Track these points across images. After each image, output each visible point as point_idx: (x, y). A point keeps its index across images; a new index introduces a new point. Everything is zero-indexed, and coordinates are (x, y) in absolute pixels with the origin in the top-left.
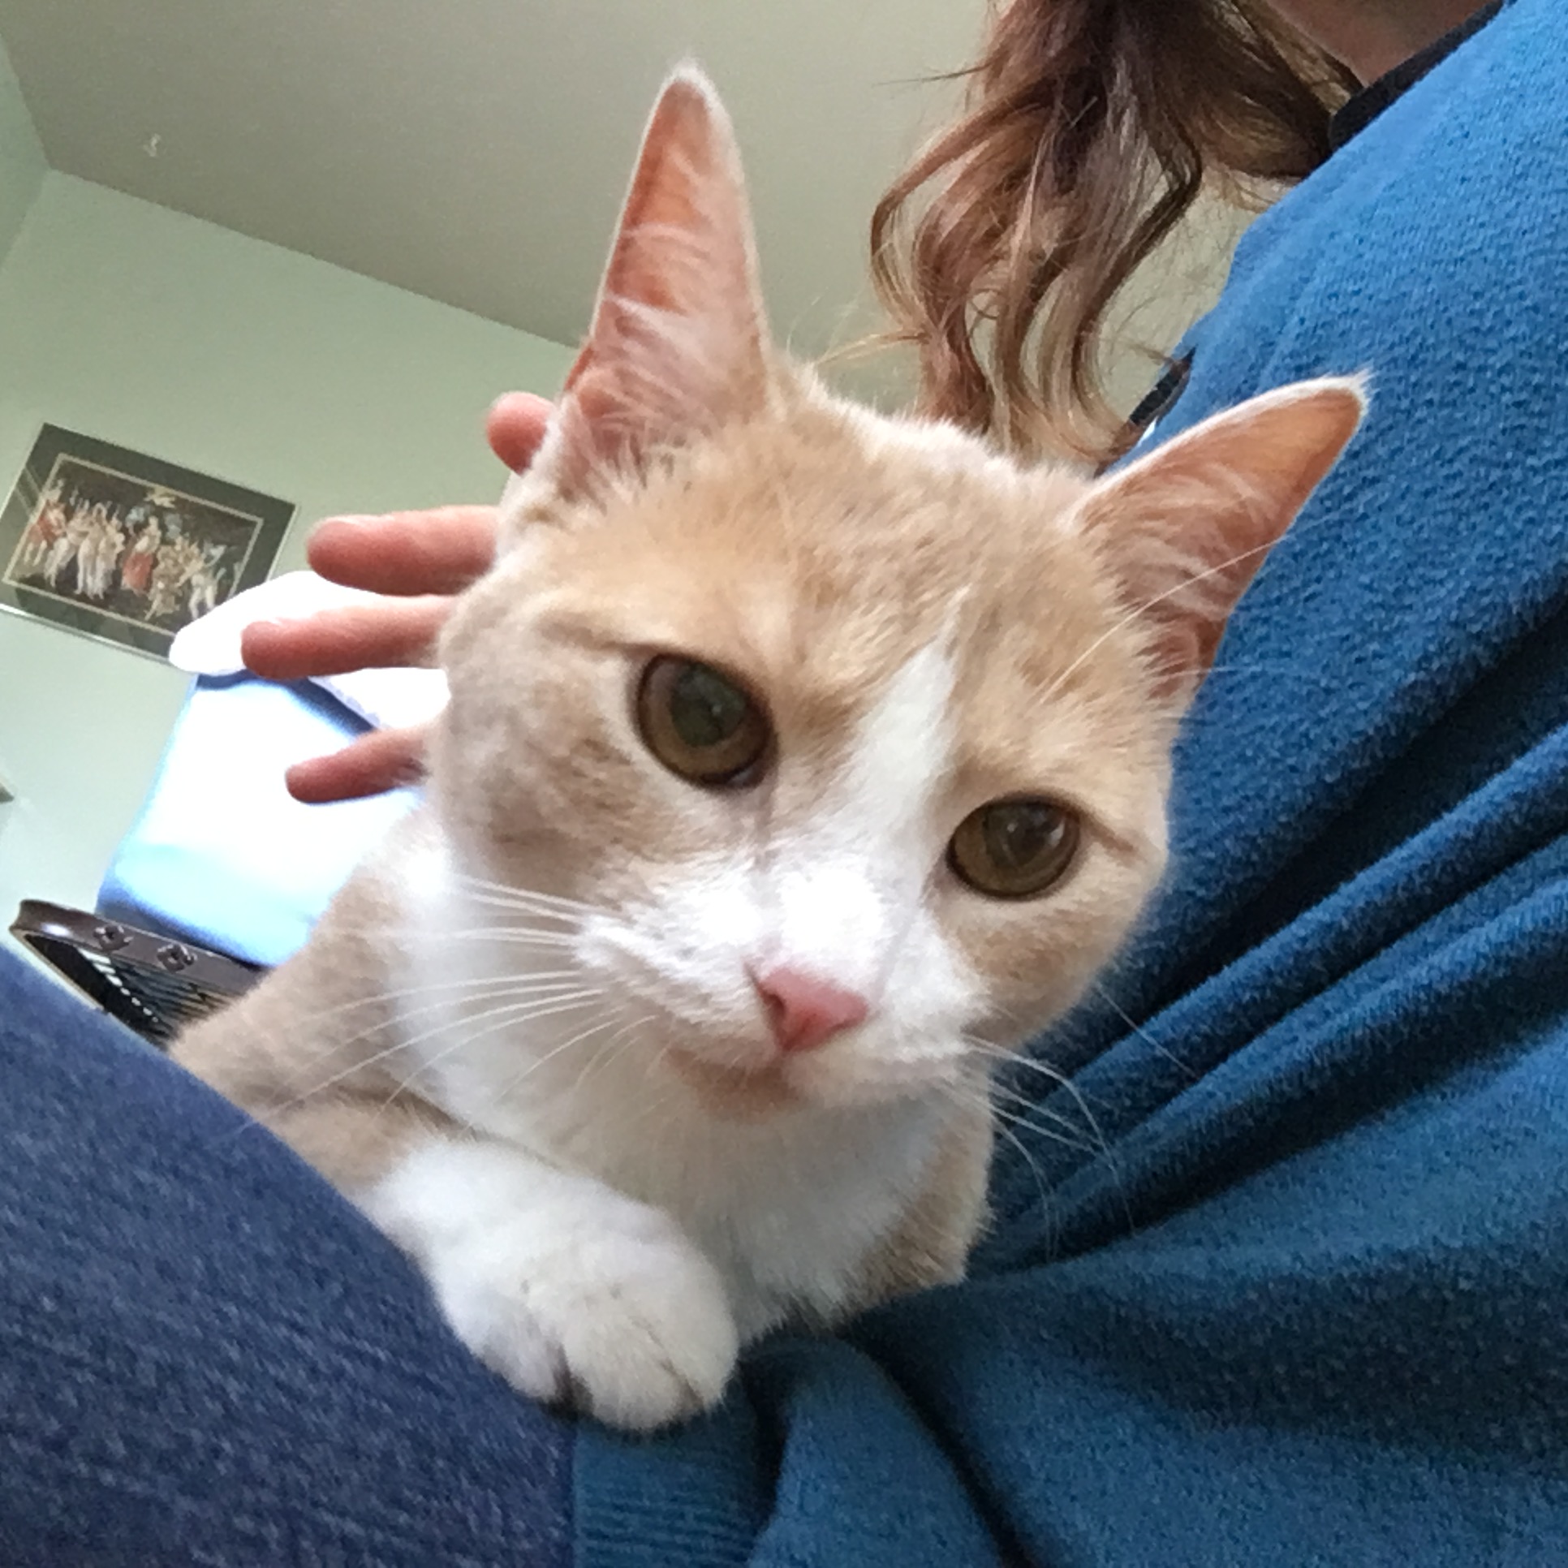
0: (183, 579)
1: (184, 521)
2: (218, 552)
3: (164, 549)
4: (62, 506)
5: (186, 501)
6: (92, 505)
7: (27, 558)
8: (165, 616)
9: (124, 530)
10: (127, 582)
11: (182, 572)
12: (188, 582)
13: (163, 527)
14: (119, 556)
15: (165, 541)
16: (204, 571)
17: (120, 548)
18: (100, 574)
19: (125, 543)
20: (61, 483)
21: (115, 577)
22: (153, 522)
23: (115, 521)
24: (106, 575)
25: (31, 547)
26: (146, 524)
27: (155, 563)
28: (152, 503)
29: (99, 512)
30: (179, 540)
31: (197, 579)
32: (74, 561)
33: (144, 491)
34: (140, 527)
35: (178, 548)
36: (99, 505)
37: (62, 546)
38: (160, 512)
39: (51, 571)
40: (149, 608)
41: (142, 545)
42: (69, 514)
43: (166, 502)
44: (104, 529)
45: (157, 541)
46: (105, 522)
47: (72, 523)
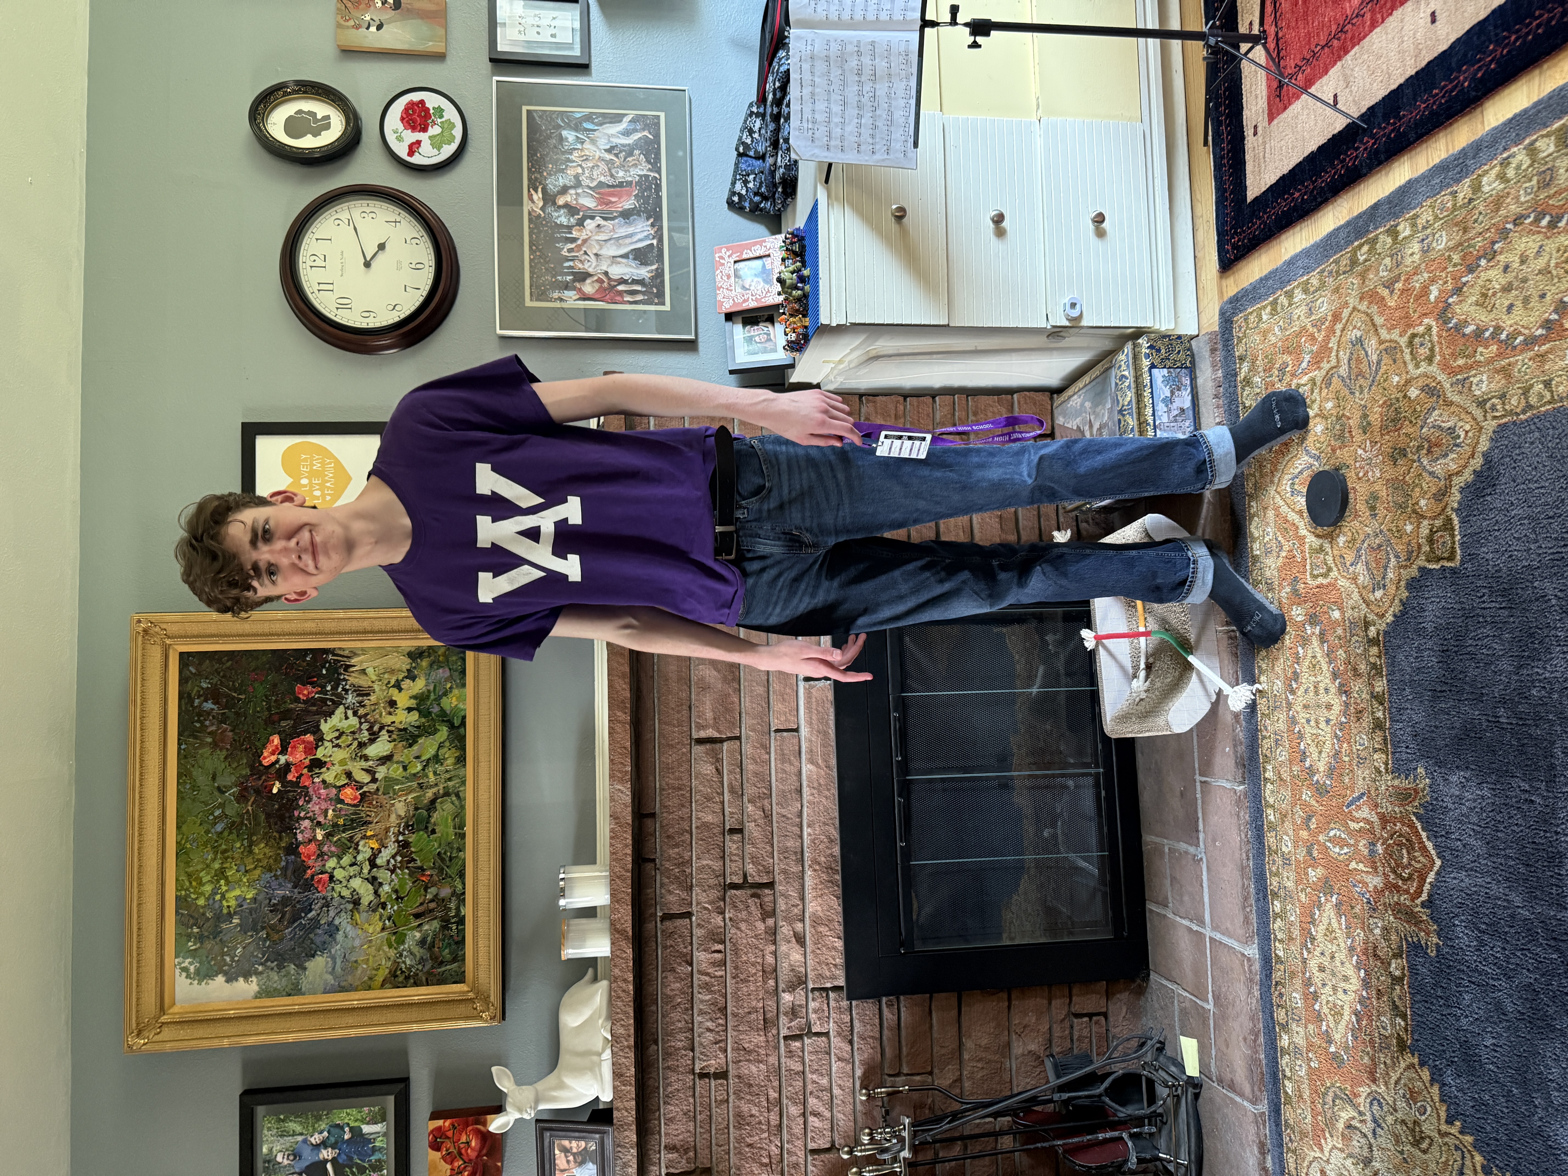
0: (608, 156)
1: (550, 174)
2: (569, 135)
3: (585, 182)
4: (578, 285)
5: (530, 179)
6: (567, 259)
7: (640, 297)
8: (648, 162)
9: (581, 223)
10: (629, 203)
11: (601, 159)
12: (609, 151)
13: (564, 190)
14: (605, 219)
15: (578, 184)
16: (593, 142)
17: (599, 220)
18: (631, 230)
19: (592, 218)
20: (556, 295)
21: (626, 215)
22: (561, 201)
23: (575, 234)
24: (630, 224)
25: (628, 298)
26: (566, 206)
27: (601, 184)
28: (542, 209)
29: (570, 250)
30: (571, 172)
31: (603, 144)
32: (625, 256)
33: (534, 219)
34: (571, 210)
35: (580, 170)
36: (565, 253)
37: (616, 271)
38: (549, 199)
39: (644, 272)
40: (647, 176)
41: (589, 202)
42: (583, 276)
43: (538, 197)
44: (585, 241)
45: (580, 191)
46: (579, 242)
47: (591, 270)
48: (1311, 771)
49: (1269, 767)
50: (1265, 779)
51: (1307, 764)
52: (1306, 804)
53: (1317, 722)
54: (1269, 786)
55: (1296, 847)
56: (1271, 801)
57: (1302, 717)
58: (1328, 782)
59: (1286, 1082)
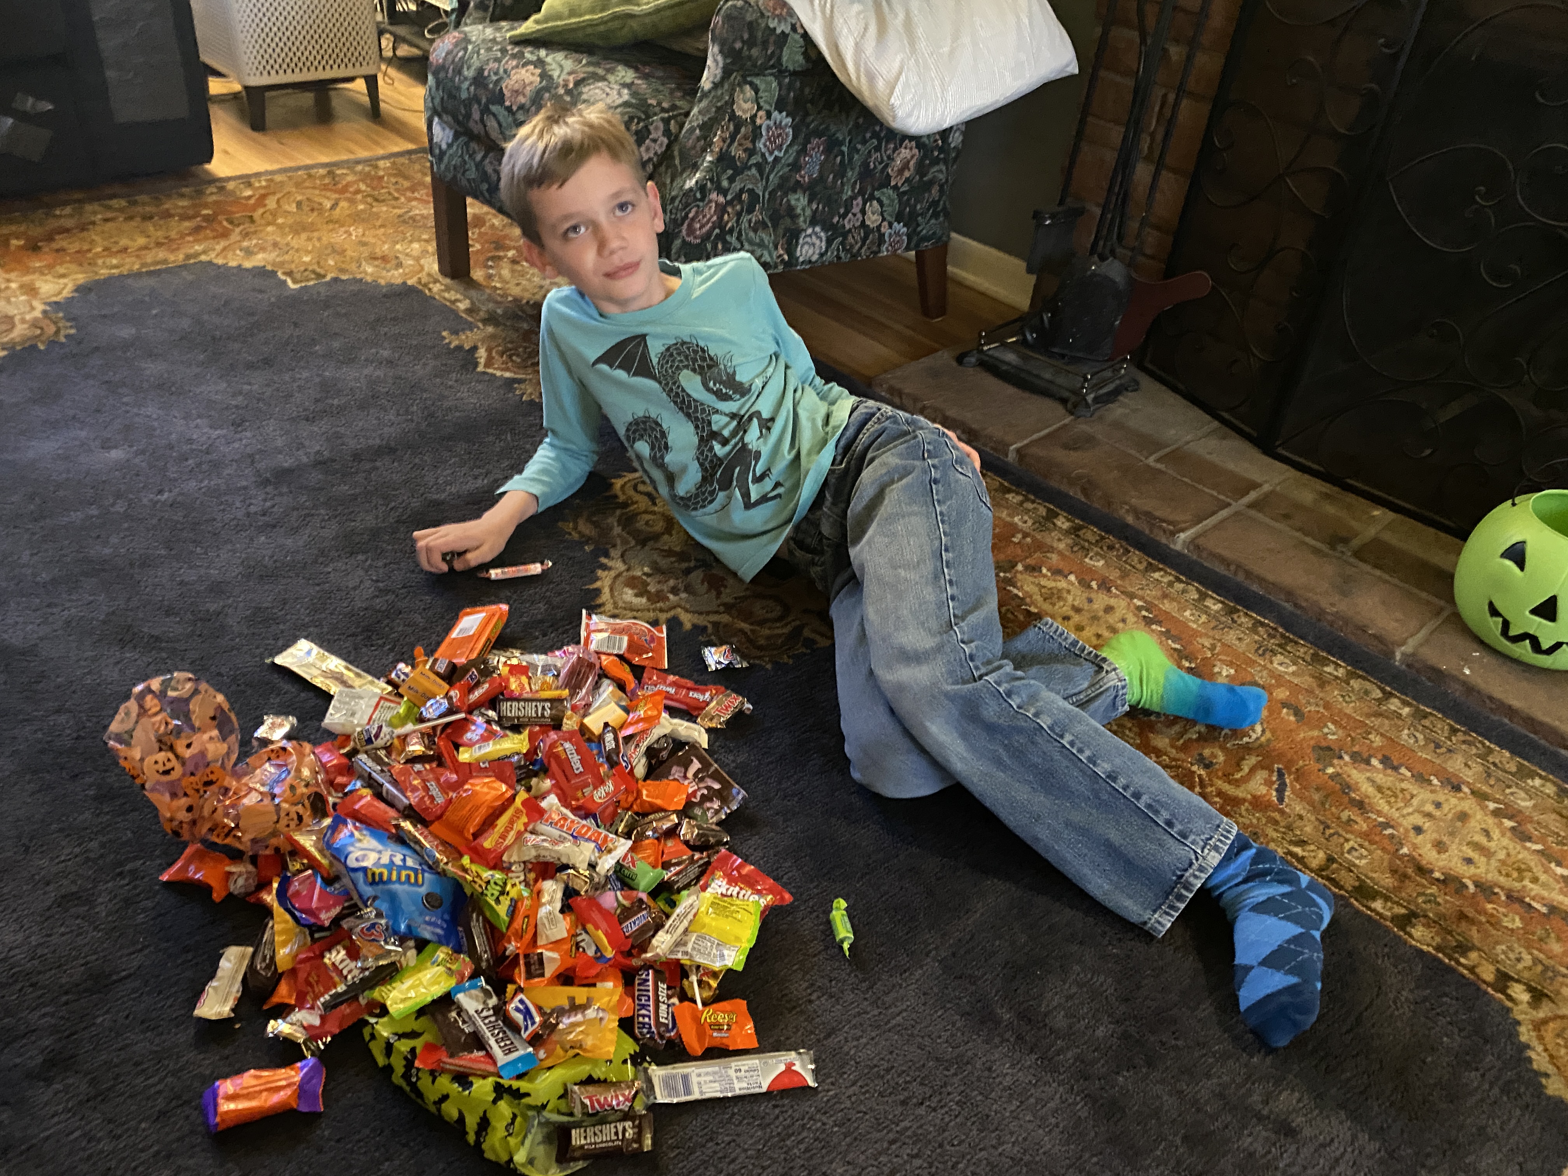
48: (1361, 759)
49: (1406, 711)
50: (1390, 695)
51: (1375, 762)
52: (1320, 723)
53: (1429, 815)
54: (1378, 694)
55: (1272, 674)
56: (1355, 684)
57: (1453, 803)
58: (1330, 770)
59: (1020, 498)
